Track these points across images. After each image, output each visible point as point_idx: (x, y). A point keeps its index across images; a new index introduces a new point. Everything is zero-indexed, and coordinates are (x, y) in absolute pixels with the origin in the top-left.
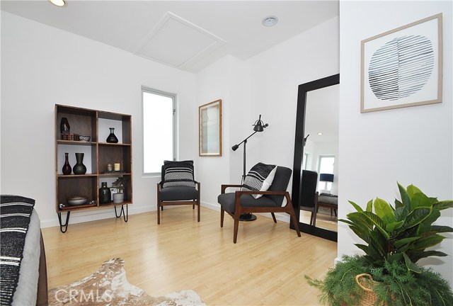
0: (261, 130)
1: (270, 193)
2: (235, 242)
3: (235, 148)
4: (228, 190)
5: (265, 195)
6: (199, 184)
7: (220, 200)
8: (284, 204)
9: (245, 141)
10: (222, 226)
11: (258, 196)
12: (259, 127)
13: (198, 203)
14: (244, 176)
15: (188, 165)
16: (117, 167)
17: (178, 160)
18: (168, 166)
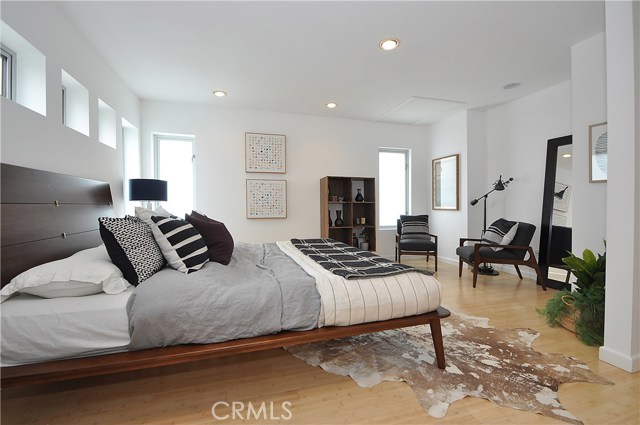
0: (503, 188)
1: (511, 247)
2: (474, 286)
3: (474, 203)
4: (466, 244)
5: (506, 249)
6: (436, 237)
7: (458, 252)
8: (527, 257)
9: (486, 196)
10: (460, 276)
11: (498, 249)
12: (500, 186)
13: (435, 254)
14: (485, 231)
15: (424, 219)
16: (363, 221)
17: (410, 214)
18: (404, 219)
